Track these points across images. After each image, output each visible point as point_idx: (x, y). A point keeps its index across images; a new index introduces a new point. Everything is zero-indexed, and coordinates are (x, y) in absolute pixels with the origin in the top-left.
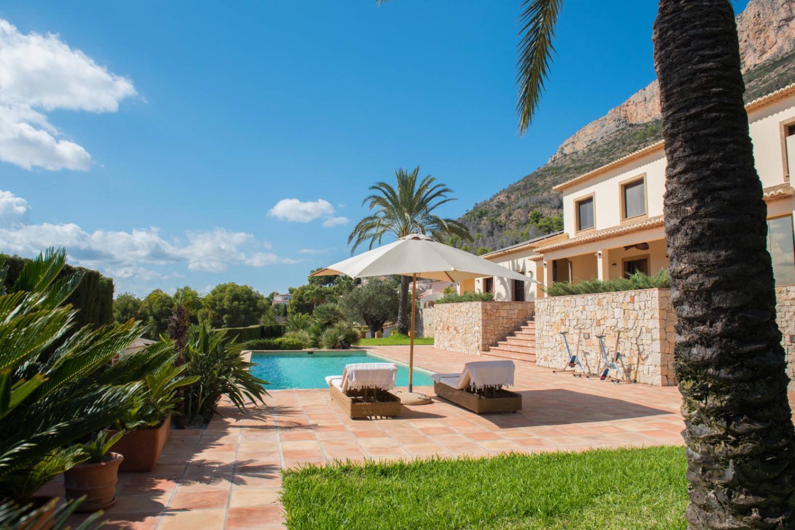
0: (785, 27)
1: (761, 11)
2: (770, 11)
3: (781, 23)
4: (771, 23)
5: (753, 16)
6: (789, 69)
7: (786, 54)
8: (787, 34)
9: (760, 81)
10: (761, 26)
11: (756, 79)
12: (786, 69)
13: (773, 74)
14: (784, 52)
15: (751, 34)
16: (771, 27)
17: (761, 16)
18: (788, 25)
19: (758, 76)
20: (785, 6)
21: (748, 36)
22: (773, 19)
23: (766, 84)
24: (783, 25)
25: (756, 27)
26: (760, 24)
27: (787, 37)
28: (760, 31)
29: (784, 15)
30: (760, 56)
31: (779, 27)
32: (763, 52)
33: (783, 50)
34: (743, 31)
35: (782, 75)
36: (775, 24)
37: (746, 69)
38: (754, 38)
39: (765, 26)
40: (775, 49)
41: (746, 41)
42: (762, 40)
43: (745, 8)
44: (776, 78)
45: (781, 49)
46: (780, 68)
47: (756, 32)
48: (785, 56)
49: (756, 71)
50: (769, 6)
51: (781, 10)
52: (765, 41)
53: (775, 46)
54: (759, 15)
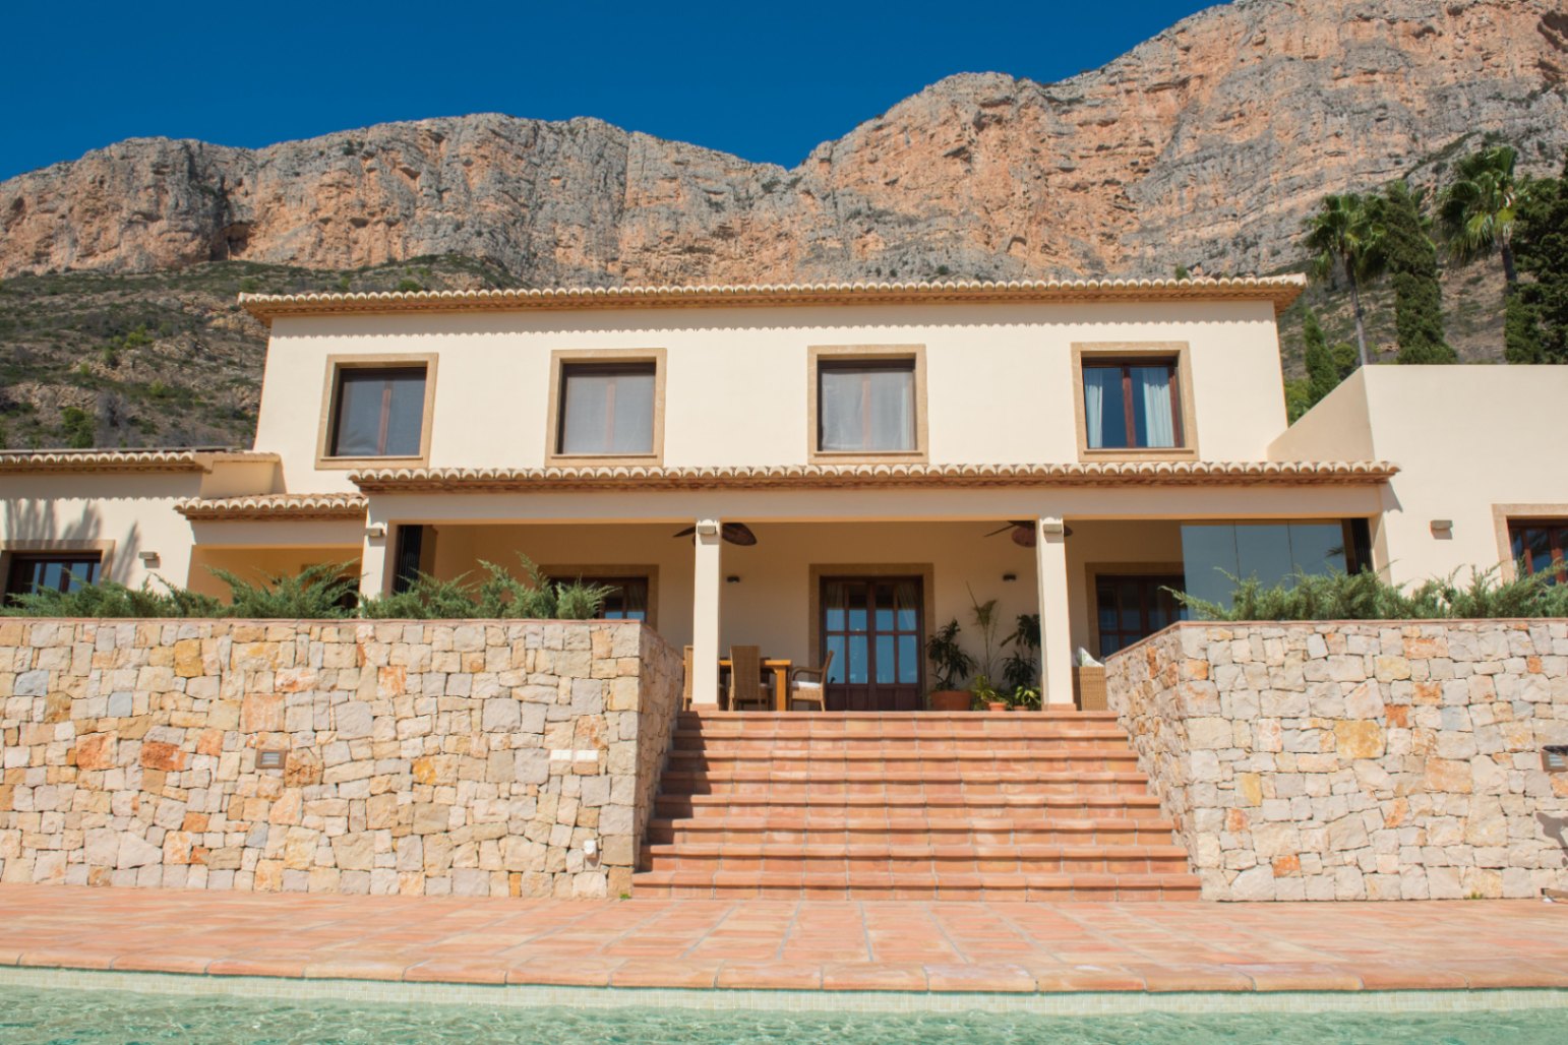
0: (141, 227)
1: (107, 178)
2: (123, 187)
3: (135, 217)
4: (118, 208)
5: (89, 179)
6: (133, 302)
7: (131, 273)
8: (140, 241)
9: (74, 300)
10: (99, 204)
11: (67, 295)
12: (127, 299)
13: (100, 299)
14: (127, 269)
15: (77, 208)
16: (117, 216)
17: (106, 186)
18: (146, 227)
19: (71, 290)
20: (151, 190)
21: (71, 210)
22: (125, 203)
23: (86, 312)
24: (137, 222)
25: (91, 202)
26: (99, 200)
27: (139, 246)
28: (96, 213)
29: (144, 207)
30: (83, 256)
31: (131, 222)
32: (89, 253)
33: (126, 264)
34: (63, 196)
35: (118, 306)
36: (125, 214)
37: (49, 268)
38: (80, 219)
39: (106, 207)
40: (111, 257)
41: (63, 217)
42: (94, 229)
43: (80, 157)
44: (106, 309)
45: (123, 261)
46: (115, 294)
47: (87, 210)
48: (127, 277)
49: (68, 279)
50: (124, 177)
51: (142, 195)
52: (99, 233)
53: (114, 251)
54: (102, 182)
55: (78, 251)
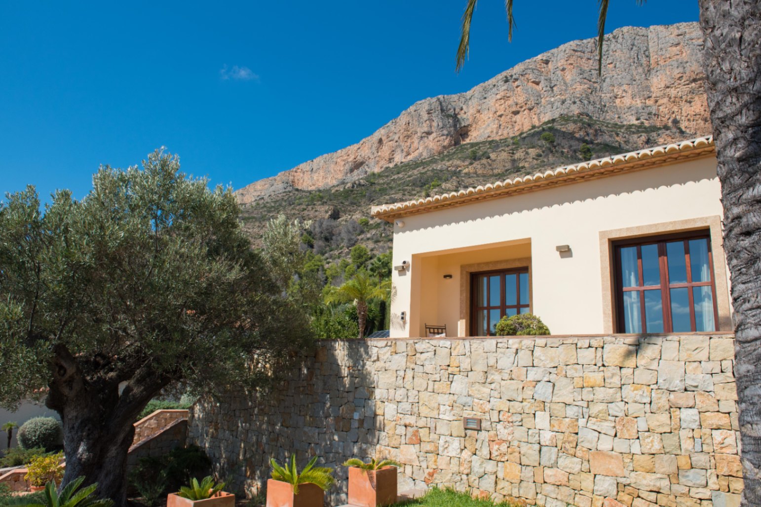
0: (426, 138)
1: (410, 121)
2: (417, 123)
3: (423, 135)
4: (416, 133)
5: (404, 123)
6: (428, 170)
7: (425, 159)
8: (426, 144)
9: (406, 175)
10: (409, 133)
11: (403, 173)
12: (426, 170)
13: (416, 172)
14: (423, 157)
15: (401, 137)
16: (416, 136)
17: (410, 124)
18: (428, 138)
19: (404, 171)
20: (428, 122)
21: (399, 138)
22: (418, 130)
23: (411, 178)
24: (424, 137)
25: (406, 132)
26: (409, 131)
27: (426, 147)
28: (408, 137)
29: (426, 129)
30: (406, 156)
31: (422, 137)
32: (408, 154)
33: (422, 155)
34: (395, 133)
35: (423, 173)
36: (419, 134)
37: (395, 164)
38: (403, 141)
39: (412, 133)
40: (416, 154)
41: (397, 142)
42: (408, 144)
43: (399, 115)
44: (419, 175)
45: (421, 155)
46: (421, 168)
47: (405, 137)
48: (423, 161)
49: (402, 167)
50: (416, 119)
51: (424, 124)
52: (410, 145)
53: (417, 151)
54: (409, 124)
55: (404, 154)
